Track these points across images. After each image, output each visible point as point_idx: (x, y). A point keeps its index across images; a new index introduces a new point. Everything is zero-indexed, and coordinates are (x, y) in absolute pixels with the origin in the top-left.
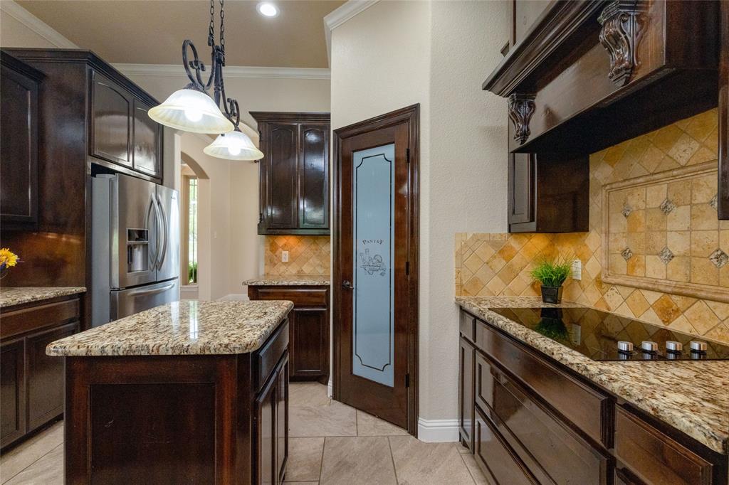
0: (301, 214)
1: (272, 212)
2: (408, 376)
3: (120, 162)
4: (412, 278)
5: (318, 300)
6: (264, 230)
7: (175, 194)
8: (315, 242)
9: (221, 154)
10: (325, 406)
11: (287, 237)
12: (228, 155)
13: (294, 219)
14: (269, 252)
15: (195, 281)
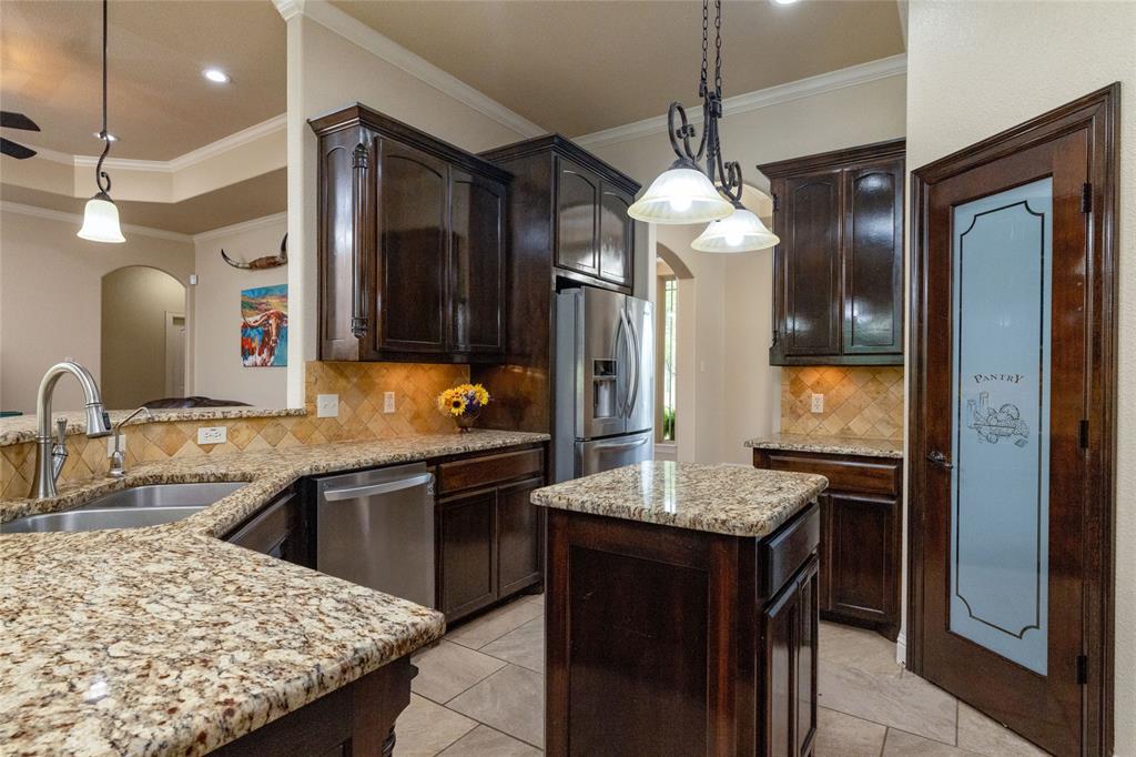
0: (847, 329)
1: (796, 325)
2: (1083, 661)
3: (581, 269)
4: (1095, 455)
5: (878, 483)
6: (780, 358)
7: (648, 307)
8: (874, 379)
9: (715, 247)
10: (892, 677)
11: (822, 370)
12: (725, 245)
13: (835, 335)
14: (789, 396)
15: (673, 438)
